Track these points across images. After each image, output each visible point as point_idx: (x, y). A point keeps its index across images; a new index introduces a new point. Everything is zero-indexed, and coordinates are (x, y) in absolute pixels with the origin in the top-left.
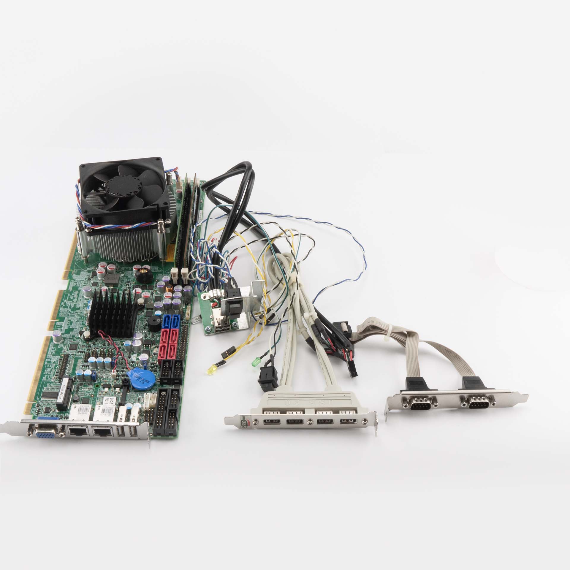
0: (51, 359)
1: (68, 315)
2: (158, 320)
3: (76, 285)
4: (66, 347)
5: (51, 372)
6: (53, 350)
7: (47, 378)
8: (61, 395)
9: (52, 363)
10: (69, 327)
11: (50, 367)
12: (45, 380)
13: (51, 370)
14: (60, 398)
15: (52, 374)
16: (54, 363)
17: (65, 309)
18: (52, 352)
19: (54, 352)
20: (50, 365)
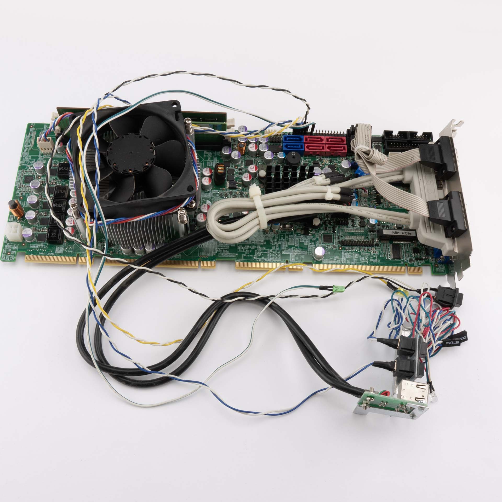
0: (347, 259)
1: (278, 251)
2: (293, 154)
3: (228, 250)
4: (327, 246)
5: (366, 256)
6: (333, 259)
7: (374, 258)
8: (406, 233)
9: (352, 257)
10: (297, 247)
11: (358, 258)
12: (377, 259)
13: (362, 256)
14: (410, 234)
15: (367, 254)
16: (352, 255)
17: (268, 256)
18: (337, 259)
19: (337, 257)
20: (356, 259)
